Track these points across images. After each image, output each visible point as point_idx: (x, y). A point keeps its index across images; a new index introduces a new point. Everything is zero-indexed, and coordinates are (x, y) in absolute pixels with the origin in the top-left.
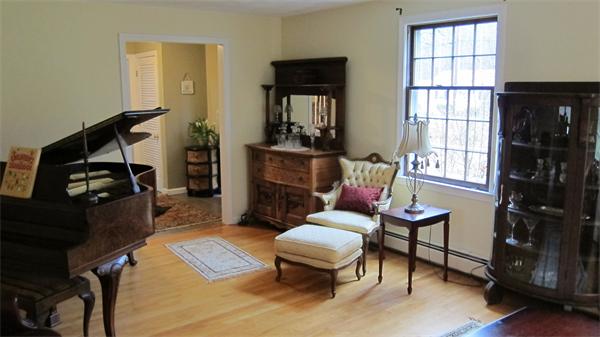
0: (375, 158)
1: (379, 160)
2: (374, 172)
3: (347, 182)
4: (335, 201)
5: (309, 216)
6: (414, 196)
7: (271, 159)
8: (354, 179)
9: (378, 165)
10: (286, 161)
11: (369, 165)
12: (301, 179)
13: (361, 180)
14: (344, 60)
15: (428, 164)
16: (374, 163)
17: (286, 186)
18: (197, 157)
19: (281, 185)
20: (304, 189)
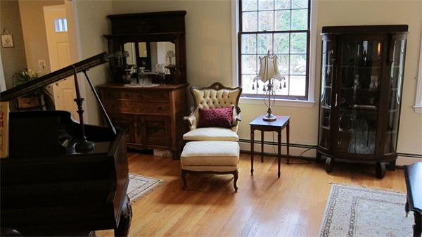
0: (218, 86)
1: (221, 87)
2: (220, 96)
3: (201, 106)
4: (195, 121)
5: (185, 135)
6: (269, 109)
7: (127, 96)
8: (205, 103)
9: (222, 91)
10: (144, 96)
11: (214, 92)
12: (160, 108)
13: (211, 104)
14: (183, 13)
15: (258, 86)
16: (217, 90)
17: (145, 116)
18: (29, 103)
19: (140, 115)
20: (164, 116)
